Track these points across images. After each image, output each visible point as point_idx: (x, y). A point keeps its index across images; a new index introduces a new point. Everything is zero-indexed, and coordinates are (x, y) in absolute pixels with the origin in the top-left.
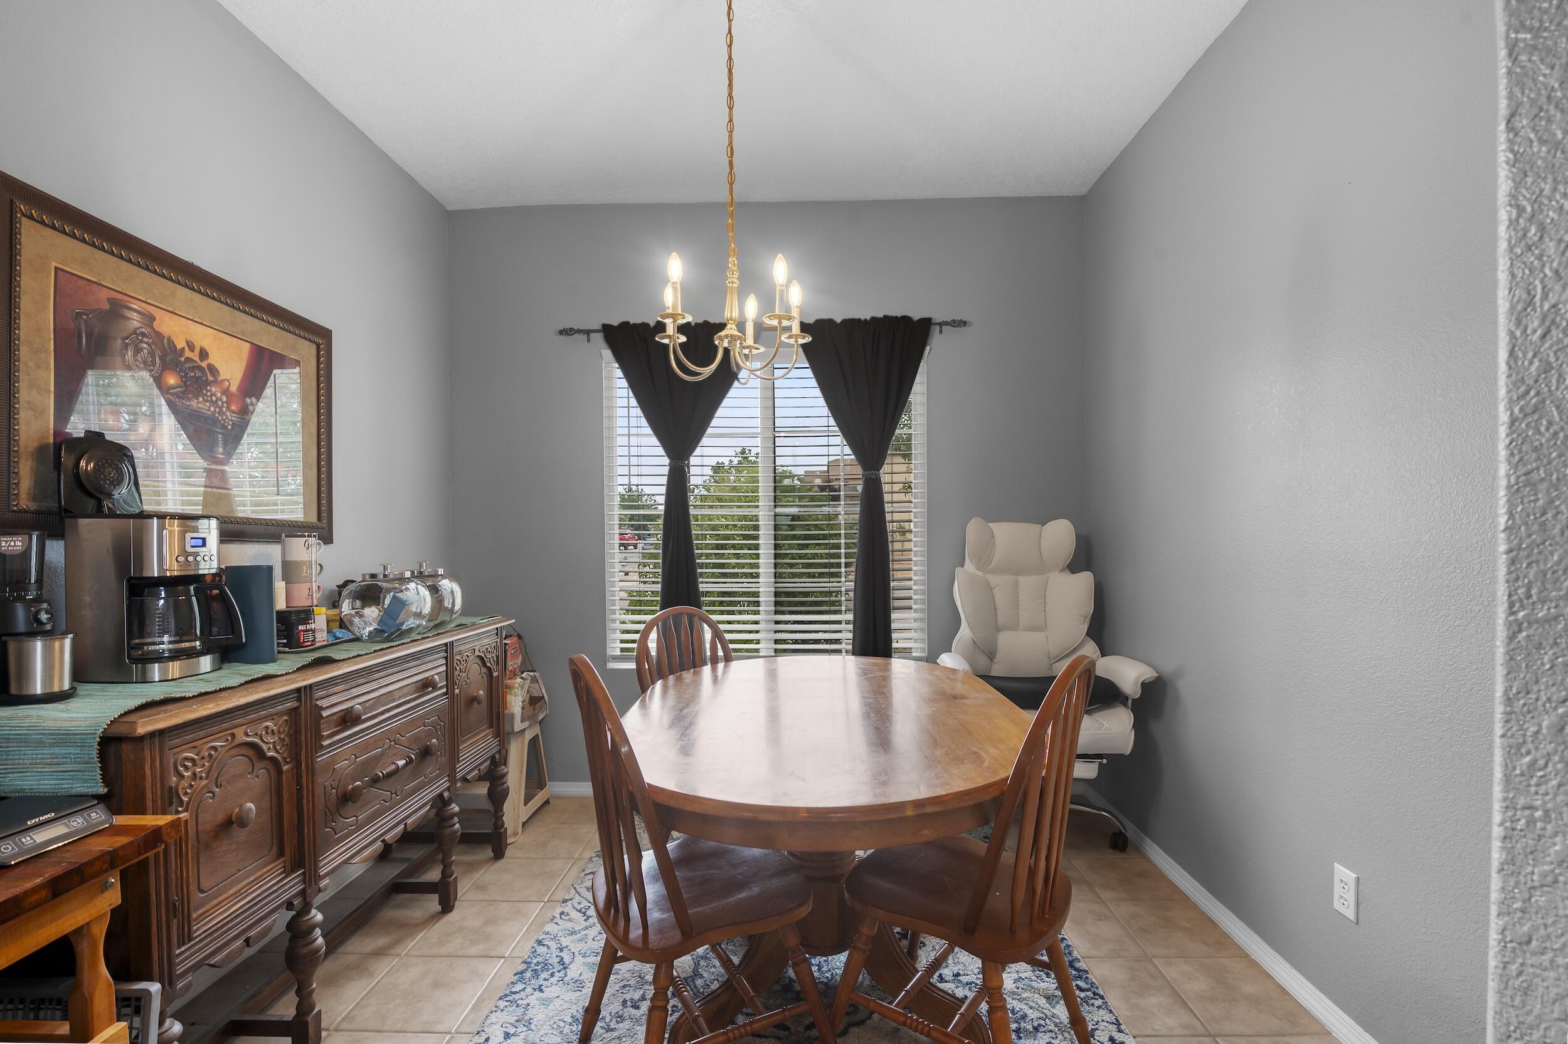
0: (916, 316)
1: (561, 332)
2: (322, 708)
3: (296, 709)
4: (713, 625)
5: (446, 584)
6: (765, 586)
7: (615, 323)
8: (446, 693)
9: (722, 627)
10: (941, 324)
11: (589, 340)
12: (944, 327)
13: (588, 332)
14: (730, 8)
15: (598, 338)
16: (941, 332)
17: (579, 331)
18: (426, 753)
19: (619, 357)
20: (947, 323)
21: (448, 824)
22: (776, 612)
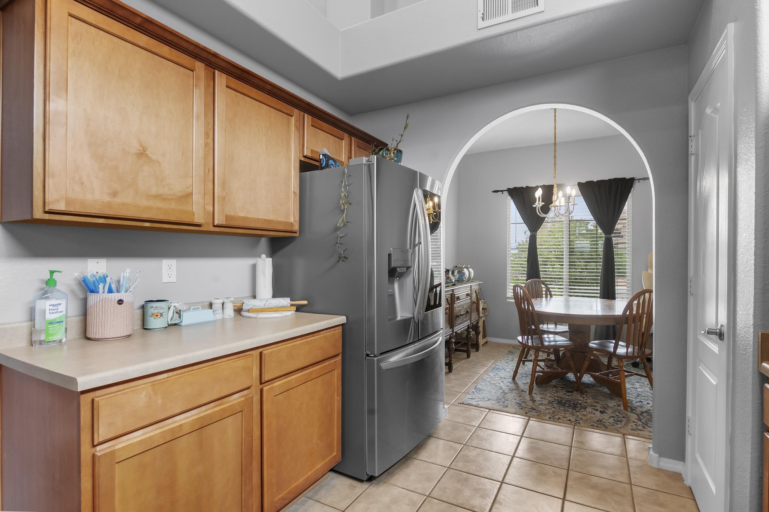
0: (628, 177)
1: (494, 192)
2: (455, 295)
3: (452, 294)
4: (546, 285)
5: (470, 270)
6: (565, 275)
7: (512, 187)
8: (470, 299)
9: (549, 286)
10: (639, 180)
11: (503, 193)
12: (640, 180)
13: (502, 191)
14: (555, 120)
15: (506, 193)
16: (639, 182)
17: (500, 191)
18: (467, 312)
19: (512, 198)
20: (641, 179)
21: (469, 334)
22: (570, 285)
